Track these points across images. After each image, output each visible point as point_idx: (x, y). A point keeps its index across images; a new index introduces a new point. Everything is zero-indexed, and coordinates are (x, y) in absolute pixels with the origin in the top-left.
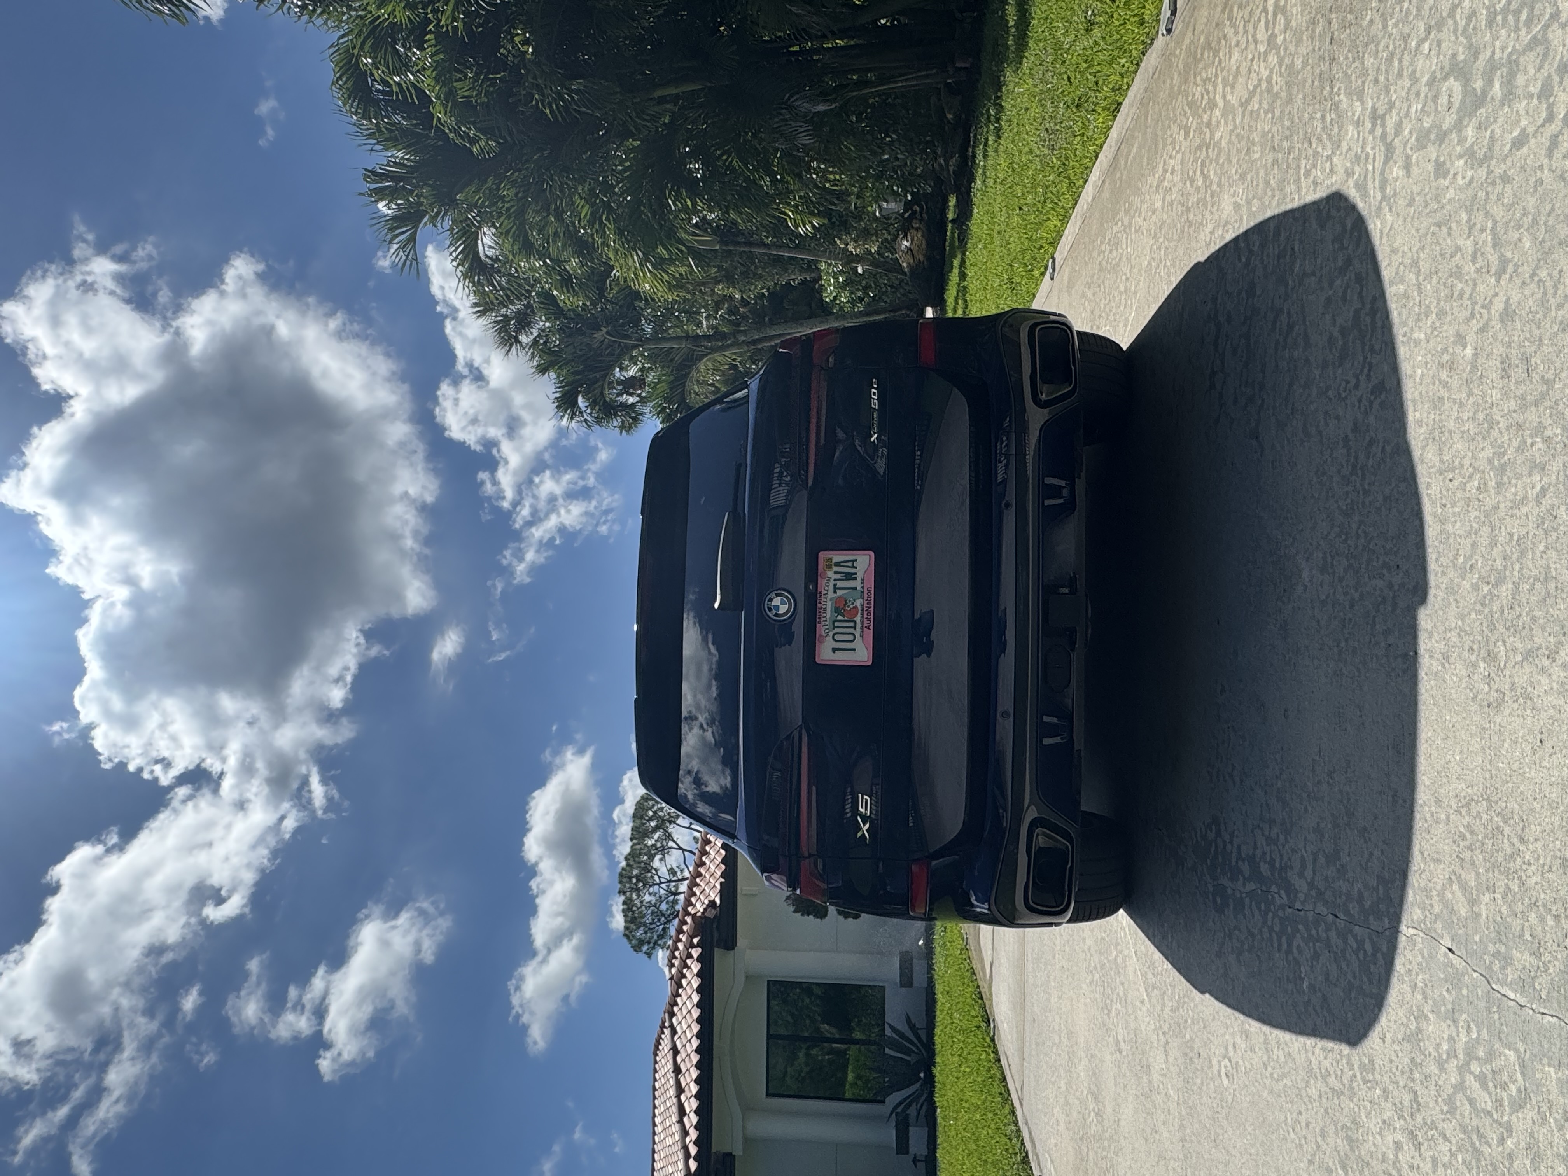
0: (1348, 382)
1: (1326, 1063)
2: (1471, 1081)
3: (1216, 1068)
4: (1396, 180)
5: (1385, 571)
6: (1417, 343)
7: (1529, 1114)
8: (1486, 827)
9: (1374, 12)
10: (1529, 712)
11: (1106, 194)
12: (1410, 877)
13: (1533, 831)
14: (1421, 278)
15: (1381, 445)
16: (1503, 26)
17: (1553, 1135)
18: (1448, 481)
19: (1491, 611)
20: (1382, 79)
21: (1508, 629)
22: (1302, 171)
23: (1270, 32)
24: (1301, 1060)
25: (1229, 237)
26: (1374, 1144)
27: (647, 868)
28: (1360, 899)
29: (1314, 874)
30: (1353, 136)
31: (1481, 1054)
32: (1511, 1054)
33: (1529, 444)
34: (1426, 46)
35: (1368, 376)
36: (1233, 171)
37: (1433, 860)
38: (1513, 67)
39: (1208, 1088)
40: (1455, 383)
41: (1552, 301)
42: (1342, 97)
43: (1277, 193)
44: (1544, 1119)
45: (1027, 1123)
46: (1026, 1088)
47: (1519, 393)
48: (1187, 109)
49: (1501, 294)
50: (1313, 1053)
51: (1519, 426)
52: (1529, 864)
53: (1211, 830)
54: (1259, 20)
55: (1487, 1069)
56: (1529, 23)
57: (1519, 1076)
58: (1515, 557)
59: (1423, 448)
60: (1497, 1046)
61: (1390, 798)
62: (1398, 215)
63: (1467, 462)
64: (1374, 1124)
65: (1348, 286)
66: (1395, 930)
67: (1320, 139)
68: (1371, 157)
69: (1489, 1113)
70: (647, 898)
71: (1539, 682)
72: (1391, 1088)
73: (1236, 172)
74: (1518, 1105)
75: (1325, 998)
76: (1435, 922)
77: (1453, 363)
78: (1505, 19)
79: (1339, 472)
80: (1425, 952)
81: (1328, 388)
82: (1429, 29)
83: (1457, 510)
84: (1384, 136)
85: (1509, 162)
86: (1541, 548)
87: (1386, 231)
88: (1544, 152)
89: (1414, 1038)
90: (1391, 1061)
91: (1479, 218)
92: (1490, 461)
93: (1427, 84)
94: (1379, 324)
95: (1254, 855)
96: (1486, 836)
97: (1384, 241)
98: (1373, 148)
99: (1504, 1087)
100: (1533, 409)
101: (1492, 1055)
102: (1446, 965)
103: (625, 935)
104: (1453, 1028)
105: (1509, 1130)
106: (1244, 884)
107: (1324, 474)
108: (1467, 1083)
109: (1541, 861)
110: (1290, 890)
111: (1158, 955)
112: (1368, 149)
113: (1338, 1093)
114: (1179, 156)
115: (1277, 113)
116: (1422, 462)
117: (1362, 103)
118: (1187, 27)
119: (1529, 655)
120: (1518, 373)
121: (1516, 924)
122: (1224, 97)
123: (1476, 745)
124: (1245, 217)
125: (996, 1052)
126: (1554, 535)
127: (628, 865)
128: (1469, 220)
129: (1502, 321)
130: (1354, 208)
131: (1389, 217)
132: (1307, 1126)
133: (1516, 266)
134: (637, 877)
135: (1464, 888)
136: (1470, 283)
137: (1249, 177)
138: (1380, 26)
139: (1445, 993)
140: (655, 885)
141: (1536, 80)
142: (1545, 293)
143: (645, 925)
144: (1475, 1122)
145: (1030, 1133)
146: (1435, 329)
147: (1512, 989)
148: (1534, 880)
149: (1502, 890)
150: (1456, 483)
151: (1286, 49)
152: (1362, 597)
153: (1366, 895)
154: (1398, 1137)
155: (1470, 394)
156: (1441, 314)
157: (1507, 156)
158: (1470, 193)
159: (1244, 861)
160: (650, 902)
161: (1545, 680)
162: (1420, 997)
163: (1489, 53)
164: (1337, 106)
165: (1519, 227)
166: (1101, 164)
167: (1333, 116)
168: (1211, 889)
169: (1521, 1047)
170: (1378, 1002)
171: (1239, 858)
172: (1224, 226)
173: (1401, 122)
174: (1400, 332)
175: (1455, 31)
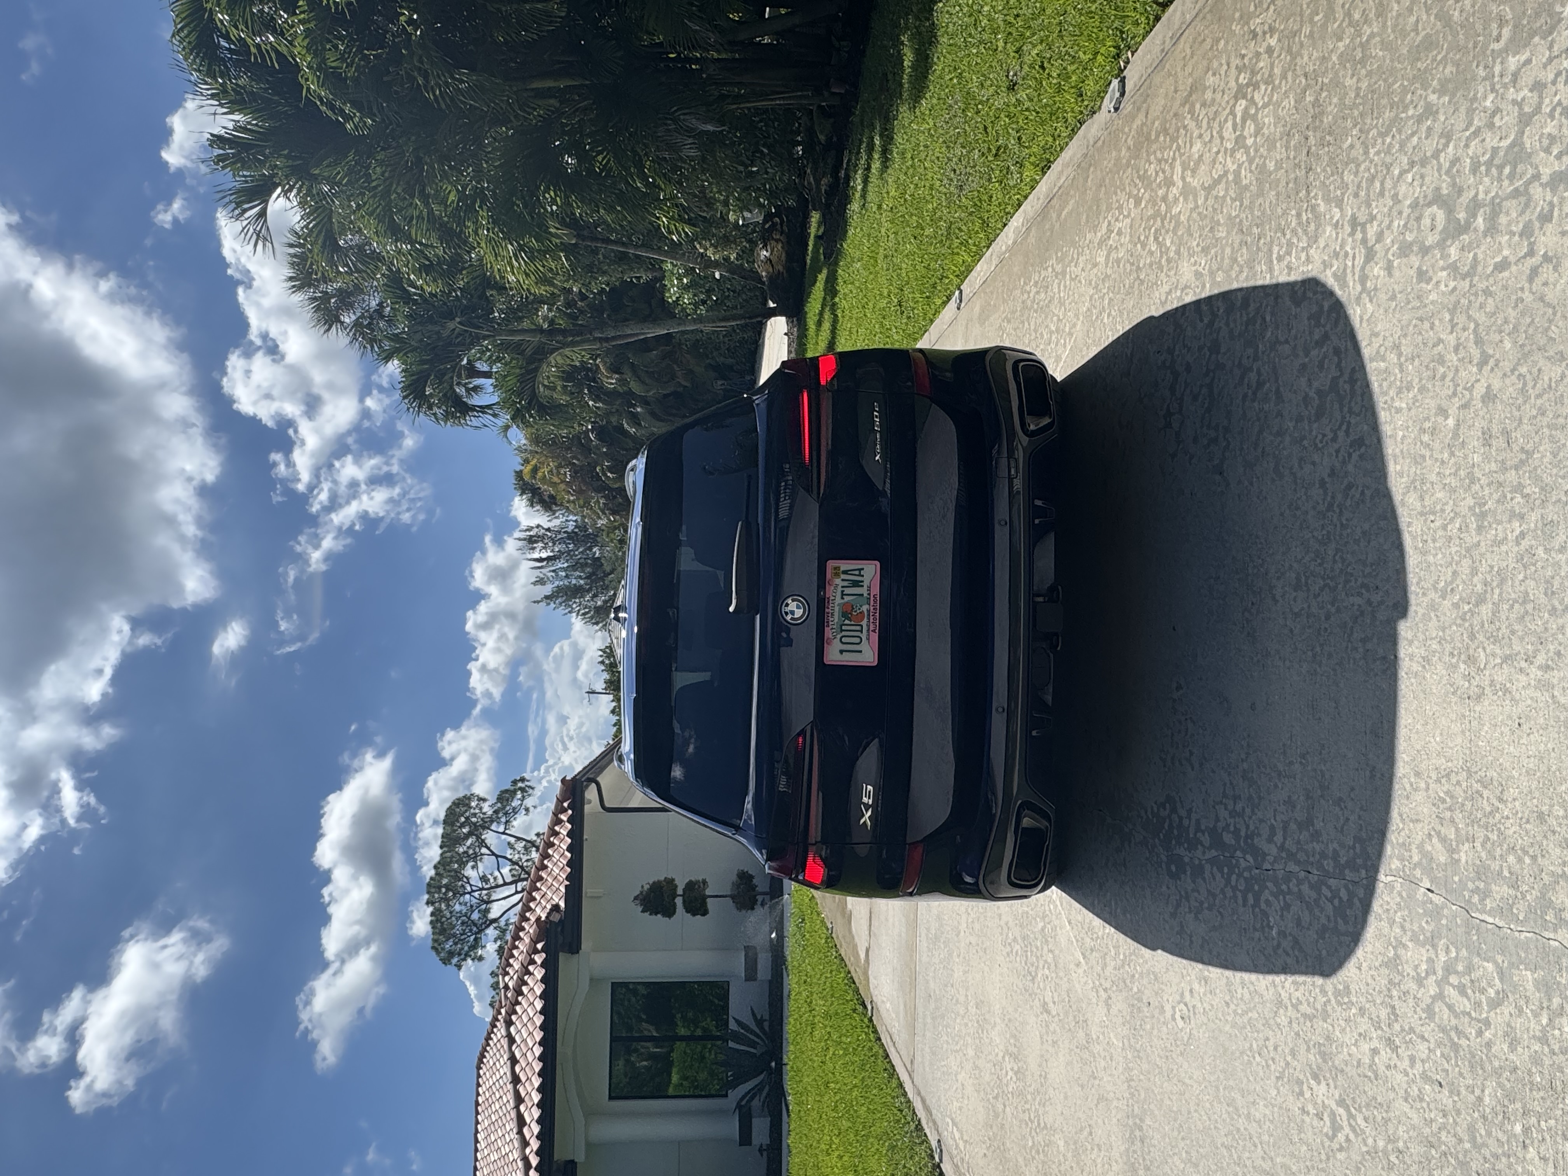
0: (1324, 435)
1: (1298, 994)
2: (1450, 991)
3: (1168, 1014)
4: (1377, 278)
5: (1363, 591)
6: (1399, 410)
7: (1507, 1009)
8: (1465, 792)
9: (1355, 139)
10: (1507, 702)
11: (1032, 240)
12: (1388, 836)
13: (1513, 792)
14: (1403, 359)
15: (1360, 489)
16: (1487, 175)
17: (1529, 1022)
18: (1429, 522)
19: (1471, 625)
20: (1363, 193)
21: (1488, 639)
22: (1275, 256)
23: (1238, 133)
24: (1269, 995)
25: (1189, 299)
26: (1350, 1055)
27: (458, 876)
28: (1336, 855)
29: (1285, 839)
30: (1330, 236)
31: (1460, 968)
32: (1490, 966)
33: (1509, 498)
34: (1409, 177)
35: (1347, 432)
36: (1195, 243)
37: (1412, 821)
38: (1495, 209)
39: (1159, 1031)
40: (1437, 445)
41: (1531, 391)
42: (1319, 201)
43: (1246, 270)
44: (1521, 1011)
45: (919, 1094)
46: (918, 1059)
47: (1500, 458)
48: (1138, 181)
49: (1483, 381)
50: (1283, 987)
51: (1500, 484)
52: (1508, 818)
53: (1165, 809)
54: (1226, 121)
55: (1466, 980)
56: (1512, 177)
57: (1497, 981)
58: (1495, 584)
59: (1404, 494)
60: (1476, 960)
61: (1368, 773)
62: (1379, 306)
63: (1448, 508)
64: (1349, 1038)
65: (1325, 357)
66: (1372, 881)
67: (1294, 232)
68: (1351, 256)
69: (1469, 1014)
70: (457, 908)
71: (1518, 680)
72: (1367, 1006)
73: (1198, 245)
74: (1494, 1004)
75: (1296, 941)
76: (1414, 869)
77: (1435, 429)
78: (1488, 171)
79: (1314, 508)
80: (1404, 894)
81: (1303, 438)
82: (1412, 164)
83: (1438, 545)
84: (1364, 241)
85: (1491, 280)
86: (1521, 577)
87: (1365, 317)
88: (1525, 278)
89: (1393, 963)
90: (1368, 985)
91: (1461, 319)
92: (1470, 508)
93: (1410, 206)
94: (1359, 392)
95: (1215, 827)
96: (1466, 799)
97: (1365, 325)
98: (1353, 248)
99: (1483, 991)
100: (1513, 472)
101: (1470, 969)
102: (1424, 903)
103: (433, 948)
104: (1431, 951)
105: (1487, 1023)
106: (1204, 853)
107: (1297, 508)
108: (1446, 993)
109: (1520, 815)
110: (1257, 853)
111: (1097, 922)
112: (1348, 248)
113: (1310, 1018)
114: (1128, 221)
115: (1246, 202)
116: (1403, 505)
117: (1341, 210)
118: (1139, 109)
119: (1506, 659)
120: (1499, 442)
121: (1495, 866)
122: (1183, 178)
123: (1456, 728)
124: (1208, 285)
125: (875, 1031)
126: (1533, 568)
127: (437, 874)
128: (1451, 320)
129: (1483, 402)
130: (1332, 294)
131: (1368, 305)
132: (1276, 1049)
133: (1497, 362)
134: (446, 886)
135: (1443, 840)
136: (1453, 369)
137: (1213, 251)
138: (1361, 151)
139: (1424, 924)
140: (465, 893)
141: (1518, 222)
142: (1525, 384)
143: (454, 935)
144: (1454, 1022)
145: (923, 1101)
146: (1417, 401)
147: (1490, 915)
148: (1513, 829)
149: (1481, 840)
150: (1438, 524)
151: (1256, 151)
152: (1338, 610)
153: (1342, 853)
154: (1375, 1044)
155: (1452, 454)
156: (1423, 389)
157: (1489, 276)
158: (1453, 298)
159: (1203, 832)
160: (460, 912)
161: (1522, 678)
162: (1398, 930)
163: (1472, 193)
164: (1314, 208)
165: (1501, 332)
166: (1025, 211)
167: (1310, 216)
168: (1164, 858)
169: (1499, 958)
170: (1355, 938)
171: (1198, 829)
172: (1182, 290)
173: (1382, 232)
174: (1380, 401)
175: (1439, 170)
